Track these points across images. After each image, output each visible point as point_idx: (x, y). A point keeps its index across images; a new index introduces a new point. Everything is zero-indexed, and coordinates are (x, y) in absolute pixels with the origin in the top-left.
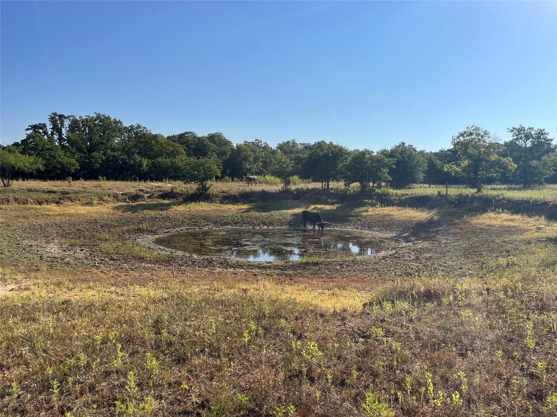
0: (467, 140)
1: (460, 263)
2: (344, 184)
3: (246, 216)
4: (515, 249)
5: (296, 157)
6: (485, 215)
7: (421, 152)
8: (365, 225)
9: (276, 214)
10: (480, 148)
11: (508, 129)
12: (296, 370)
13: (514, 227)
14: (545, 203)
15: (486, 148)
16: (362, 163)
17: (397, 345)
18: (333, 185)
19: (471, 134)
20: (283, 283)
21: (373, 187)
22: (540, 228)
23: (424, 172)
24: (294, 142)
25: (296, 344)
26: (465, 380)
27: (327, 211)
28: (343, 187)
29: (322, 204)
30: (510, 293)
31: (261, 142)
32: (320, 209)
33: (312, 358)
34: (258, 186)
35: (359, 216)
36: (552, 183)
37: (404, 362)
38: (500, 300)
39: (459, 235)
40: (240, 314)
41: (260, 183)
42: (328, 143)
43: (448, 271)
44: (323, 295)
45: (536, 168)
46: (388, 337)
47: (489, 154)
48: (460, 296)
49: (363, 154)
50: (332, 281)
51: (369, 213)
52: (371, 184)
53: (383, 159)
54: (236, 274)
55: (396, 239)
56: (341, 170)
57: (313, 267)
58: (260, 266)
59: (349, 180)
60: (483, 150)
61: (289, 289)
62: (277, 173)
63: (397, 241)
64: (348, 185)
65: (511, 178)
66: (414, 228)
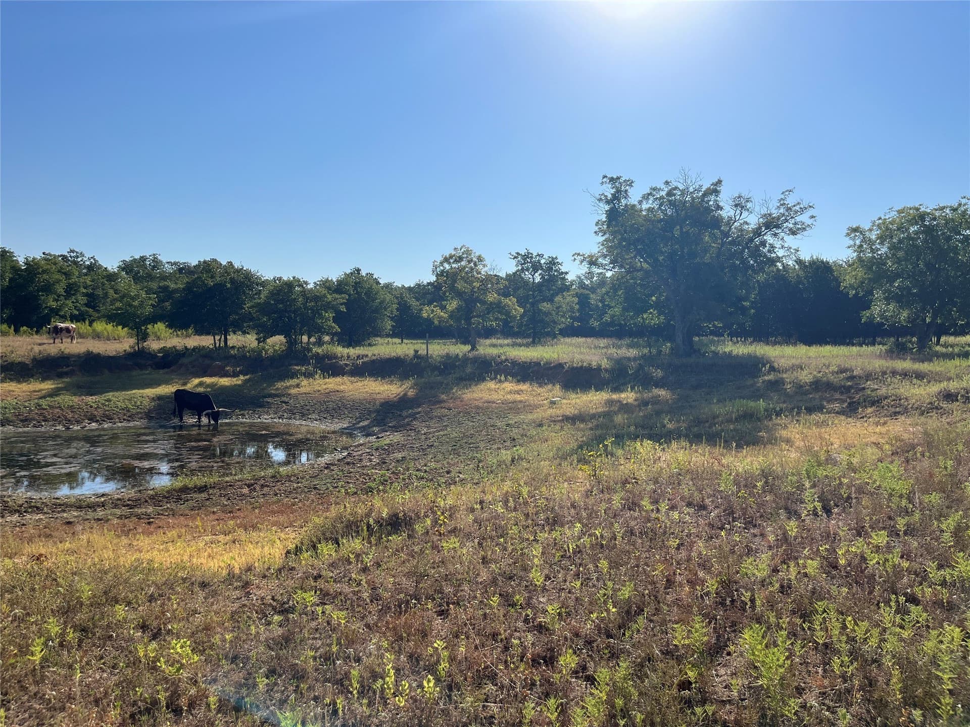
0: (455, 268)
1: (448, 463)
2: (256, 339)
3: (49, 406)
4: (522, 436)
5: (160, 287)
6: (482, 386)
7: (388, 286)
8: (295, 411)
9: (118, 399)
10: (474, 282)
11: (510, 253)
12: (145, 700)
13: (521, 402)
14: (560, 366)
15: (482, 281)
16: (288, 300)
17: (338, 616)
18: (235, 340)
19: (460, 259)
20: (132, 532)
21: (308, 343)
22: (553, 403)
23: (392, 319)
24: (155, 258)
25: (146, 650)
26: (446, 653)
27: (224, 388)
28: (255, 344)
29: (215, 376)
30: (511, 504)
31: (82, 255)
32: (212, 386)
33: (178, 670)
34: (77, 343)
35: (284, 395)
36: (568, 336)
37: (351, 643)
38: (497, 517)
39: (445, 419)
40: (24, 609)
41: (81, 336)
42: (224, 263)
43: (430, 478)
44: (213, 546)
45: (548, 314)
46: (326, 604)
47: (485, 291)
48: (442, 518)
49: (289, 285)
50: (234, 518)
51: (302, 390)
52: (305, 338)
53: (325, 296)
54: (23, 525)
55: (349, 433)
56: (250, 312)
57: (195, 495)
58: (81, 505)
59: (266, 332)
60: (476, 284)
61: (143, 542)
62: (120, 318)
63: (351, 435)
64: (264, 341)
65: (516, 329)
66: (378, 411)
